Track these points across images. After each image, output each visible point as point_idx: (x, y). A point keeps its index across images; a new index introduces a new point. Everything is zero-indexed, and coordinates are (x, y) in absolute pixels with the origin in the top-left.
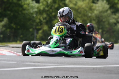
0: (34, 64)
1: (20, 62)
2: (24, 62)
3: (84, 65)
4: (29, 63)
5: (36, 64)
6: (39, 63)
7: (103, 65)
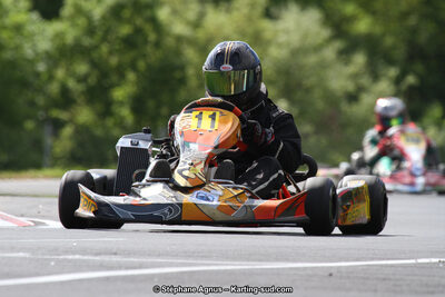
0: (97, 258)
1: (43, 254)
2: (55, 251)
3: (287, 260)
4: (77, 257)
5: (106, 258)
6: (115, 254)
7: (357, 260)
